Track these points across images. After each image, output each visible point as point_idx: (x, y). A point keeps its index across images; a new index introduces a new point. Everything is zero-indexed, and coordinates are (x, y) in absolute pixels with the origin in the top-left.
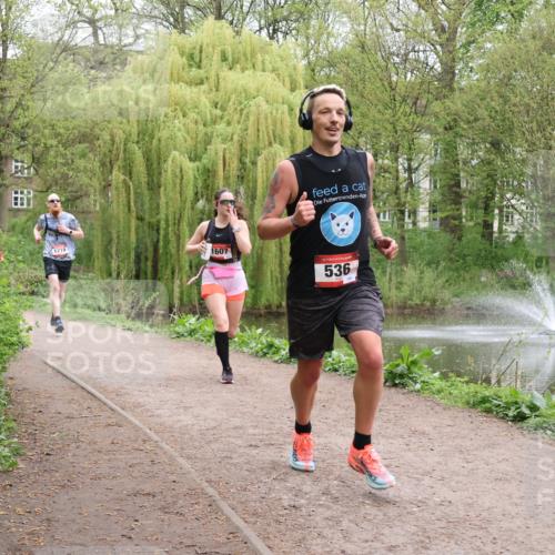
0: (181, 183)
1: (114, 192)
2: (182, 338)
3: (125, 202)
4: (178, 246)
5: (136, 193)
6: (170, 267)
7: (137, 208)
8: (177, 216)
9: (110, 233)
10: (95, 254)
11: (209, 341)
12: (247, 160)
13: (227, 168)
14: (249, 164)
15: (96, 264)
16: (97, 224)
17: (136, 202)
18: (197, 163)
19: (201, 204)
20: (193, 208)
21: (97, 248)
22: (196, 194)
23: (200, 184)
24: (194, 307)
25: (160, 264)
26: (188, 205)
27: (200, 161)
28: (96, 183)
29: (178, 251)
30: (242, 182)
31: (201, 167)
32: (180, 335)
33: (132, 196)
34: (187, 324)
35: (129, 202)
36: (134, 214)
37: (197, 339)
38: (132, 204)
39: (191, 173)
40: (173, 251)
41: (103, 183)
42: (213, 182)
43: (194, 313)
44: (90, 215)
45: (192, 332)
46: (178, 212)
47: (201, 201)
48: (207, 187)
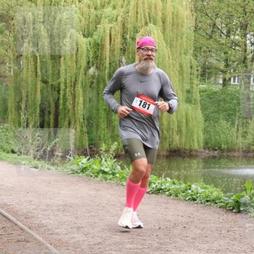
0: (76, 55)
1: (25, 61)
2: (76, 174)
3: (33, 69)
4: (74, 104)
5: (41, 62)
6: (67, 119)
7: (42, 73)
8: (73, 80)
9: (21, 93)
10: (9, 108)
11: (97, 176)
12: (128, 37)
13: (112, 42)
14: (129, 40)
15: (10, 117)
16: (11, 86)
17: (41, 69)
18: (89, 39)
19: (92, 70)
20: (85, 74)
21: (11, 104)
22: (88, 63)
23: (91, 55)
24: (86, 150)
25: (60, 117)
26: (82, 71)
27: (92, 36)
28: (10, 54)
29: (74, 107)
30: (124, 54)
31: (92, 42)
32: (74, 172)
33: (39, 64)
34: (80, 164)
35: (36, 69)
36: (40, 79)
37: (87, 175)
38: (39, 70)
39: (84, 47)
40: (70, 107)
41: (16, 54)
42: (101, 54)
43: (86, 155)
44: (6, 79)
45: (84, 170)
46: (74, 77)
47: (92, 69)
48: (96, 57)
